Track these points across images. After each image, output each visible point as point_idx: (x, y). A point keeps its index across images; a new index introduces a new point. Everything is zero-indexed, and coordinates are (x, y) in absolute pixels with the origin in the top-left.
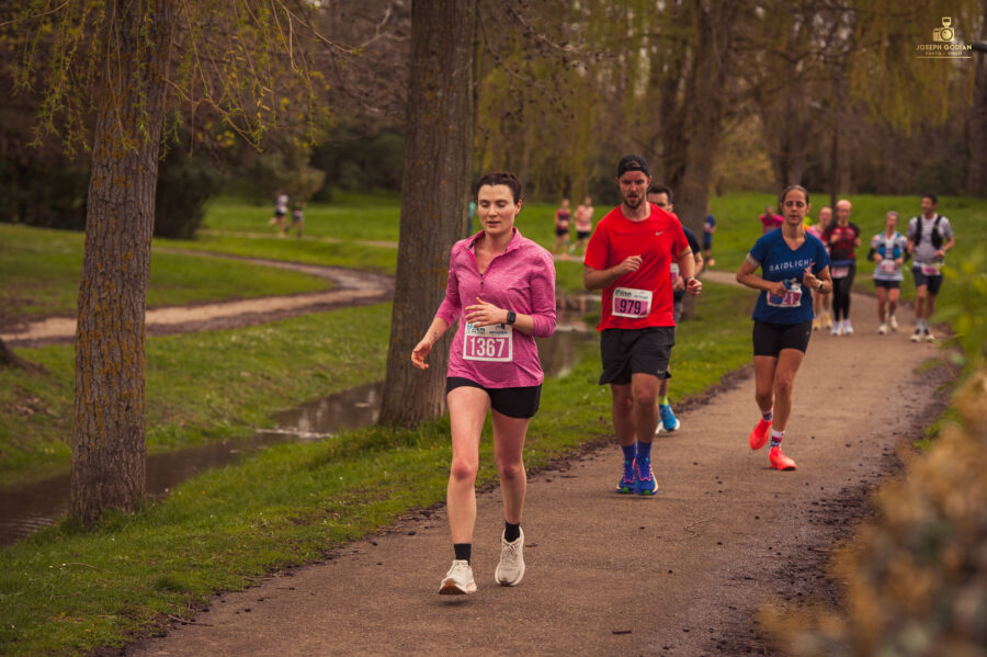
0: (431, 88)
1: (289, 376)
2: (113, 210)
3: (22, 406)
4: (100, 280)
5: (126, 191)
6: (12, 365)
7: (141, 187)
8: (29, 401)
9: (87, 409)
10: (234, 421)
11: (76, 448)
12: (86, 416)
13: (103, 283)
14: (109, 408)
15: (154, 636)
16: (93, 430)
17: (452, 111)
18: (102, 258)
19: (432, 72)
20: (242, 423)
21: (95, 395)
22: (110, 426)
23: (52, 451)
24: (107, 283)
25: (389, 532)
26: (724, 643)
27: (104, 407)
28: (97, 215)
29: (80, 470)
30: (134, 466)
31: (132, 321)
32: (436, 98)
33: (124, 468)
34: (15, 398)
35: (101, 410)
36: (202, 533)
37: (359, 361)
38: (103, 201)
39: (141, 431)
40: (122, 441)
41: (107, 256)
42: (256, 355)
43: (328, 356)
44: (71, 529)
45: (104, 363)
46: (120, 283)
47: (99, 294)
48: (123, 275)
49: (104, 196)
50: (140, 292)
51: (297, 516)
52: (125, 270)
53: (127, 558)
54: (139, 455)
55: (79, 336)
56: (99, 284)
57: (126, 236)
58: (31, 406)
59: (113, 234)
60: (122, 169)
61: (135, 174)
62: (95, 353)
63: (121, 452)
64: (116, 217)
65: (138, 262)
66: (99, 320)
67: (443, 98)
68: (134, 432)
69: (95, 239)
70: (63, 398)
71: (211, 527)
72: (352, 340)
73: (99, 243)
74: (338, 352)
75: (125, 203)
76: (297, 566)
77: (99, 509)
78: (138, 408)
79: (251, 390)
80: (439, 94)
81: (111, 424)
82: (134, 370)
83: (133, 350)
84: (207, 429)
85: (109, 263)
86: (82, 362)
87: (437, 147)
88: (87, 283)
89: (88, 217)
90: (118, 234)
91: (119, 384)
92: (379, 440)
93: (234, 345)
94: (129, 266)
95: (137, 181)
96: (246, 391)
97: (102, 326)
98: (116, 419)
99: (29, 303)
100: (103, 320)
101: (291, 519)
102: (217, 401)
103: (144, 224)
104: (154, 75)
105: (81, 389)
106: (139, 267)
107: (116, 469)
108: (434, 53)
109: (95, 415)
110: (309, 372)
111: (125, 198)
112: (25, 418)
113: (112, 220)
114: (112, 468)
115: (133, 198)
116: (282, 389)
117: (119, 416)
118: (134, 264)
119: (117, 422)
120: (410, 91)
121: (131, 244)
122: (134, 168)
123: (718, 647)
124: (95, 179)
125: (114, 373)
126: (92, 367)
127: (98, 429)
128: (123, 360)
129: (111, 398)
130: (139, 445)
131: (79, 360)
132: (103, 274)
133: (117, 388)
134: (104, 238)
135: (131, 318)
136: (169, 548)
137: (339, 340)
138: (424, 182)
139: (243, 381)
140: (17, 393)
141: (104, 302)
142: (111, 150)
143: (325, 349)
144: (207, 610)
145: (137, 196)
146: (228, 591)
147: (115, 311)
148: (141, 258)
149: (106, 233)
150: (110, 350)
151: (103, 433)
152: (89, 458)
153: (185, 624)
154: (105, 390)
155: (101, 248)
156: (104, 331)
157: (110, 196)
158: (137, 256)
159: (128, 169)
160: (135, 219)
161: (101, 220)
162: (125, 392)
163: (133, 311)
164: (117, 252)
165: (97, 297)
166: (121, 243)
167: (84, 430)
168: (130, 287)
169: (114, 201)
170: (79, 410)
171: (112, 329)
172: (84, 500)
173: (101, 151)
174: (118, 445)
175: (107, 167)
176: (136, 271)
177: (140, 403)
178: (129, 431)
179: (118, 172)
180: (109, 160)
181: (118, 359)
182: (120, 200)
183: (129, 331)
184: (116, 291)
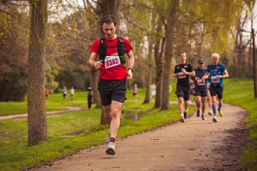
1: (65, 125)
2: (35, 62)
4: (33, 81)
7: (42, 56)
9: (31, 115)
10: (54, 135)
11: (29, 126)
12: (31, 117)
13: (34, 82)
15: (69, 155)
16: (33, 121)
18: (33, 75)
20: (56, 135)
21: (33, 111)
23: (8, 143)
24: (35, 81)
26: (216, 150)
27: (36, 114)
28: (31, 63)
29: (31, 132)
30: (45, 130)
31: (42, 91)
33: (42, 130)
35: (35, 115)
38: (32, 60)
39: (46, 121)
41: (34, 74)
42: (56, 120)
43: (74, 121)
45: (35, 103)
46: (38, 81)
47: (33, 84)
48: (39, 79)
49: (33, 58)
52: (39, 78)
54: (46, 127)
57: (39, 69)
59: (36, 68)
61: (41, 52)
62: (33, 100)
63: (41, 126)
64: (36, 64)
65: (43, 75)
66: (33, 91)
68: (44, 121)
69: (31, 70)
74: (76, 120)
76: (97, 145)
79: (56, 128)
81: (38, 119)
82: (43, 104)
83: (43, 99)
86: (29, 103)
88: (29, 82)
90: (37, 68)
91: (40, 108)
92: (102, 128)
93: (49, 119)
94: (40, 77)
95: (41, 54)
97: (34, 93)
98: (39, 117)
100: (35, 91)
103: (44, 65)
105: (29, 110)
106: (43, 77)
107: (40, 131)
109: (34, 117)
110: (70, 124)
111: (38, 59)
113: (35, 65)
115: (40, 59)
116: (64, 128)
117: (40, 117)
118: (42, 76)
121: (41, 70)
122: (40, 50)
124: (30, 54)
125: (38, 105)
126: (32, 104)
127: (35, 120)
128: (40, 102)
129: (38, 112)
130: (46, 124)
132: (34, 79)
133: (39, 109)
134: (33, 70)
135: (42, 90)
139: (53, 126)
141: (34, 87)
142: (34, 46)
144: (79, 152)
145: (41, 58)
146: (82, 149)
147: (37, 89)
148: (43, 74)
149: (34, 68)
150: (37, 99)
151: (36, 121)
152: (33, 128)
153: (75, 153)
154: (36, 110)
155: (32, 72)
156: (35, 94)
157: (34, 58)
158: (42, 74)
159: (38, 51)
160: (41, 64)
161: (32, 65)
162: (41, 110)
163: (42, 89)
164: (37, 73)
165: (32, 85)
166: (38, 71)
167: (31, 121)
168: (41, 82)
169: (35, 59)
170: (29, 116)
171: (37, 94)
172: (32, 140)
173: (31, 47)
174: (40, 124)
175: (33, 50)
176: (42, 78)
177: (45, 113)
178: (43, 121)
179: (36, 52)
180: (33, 49)
181: (39, 102)
182: (37, 59)
183: (41, 94)
184: (37, 83)
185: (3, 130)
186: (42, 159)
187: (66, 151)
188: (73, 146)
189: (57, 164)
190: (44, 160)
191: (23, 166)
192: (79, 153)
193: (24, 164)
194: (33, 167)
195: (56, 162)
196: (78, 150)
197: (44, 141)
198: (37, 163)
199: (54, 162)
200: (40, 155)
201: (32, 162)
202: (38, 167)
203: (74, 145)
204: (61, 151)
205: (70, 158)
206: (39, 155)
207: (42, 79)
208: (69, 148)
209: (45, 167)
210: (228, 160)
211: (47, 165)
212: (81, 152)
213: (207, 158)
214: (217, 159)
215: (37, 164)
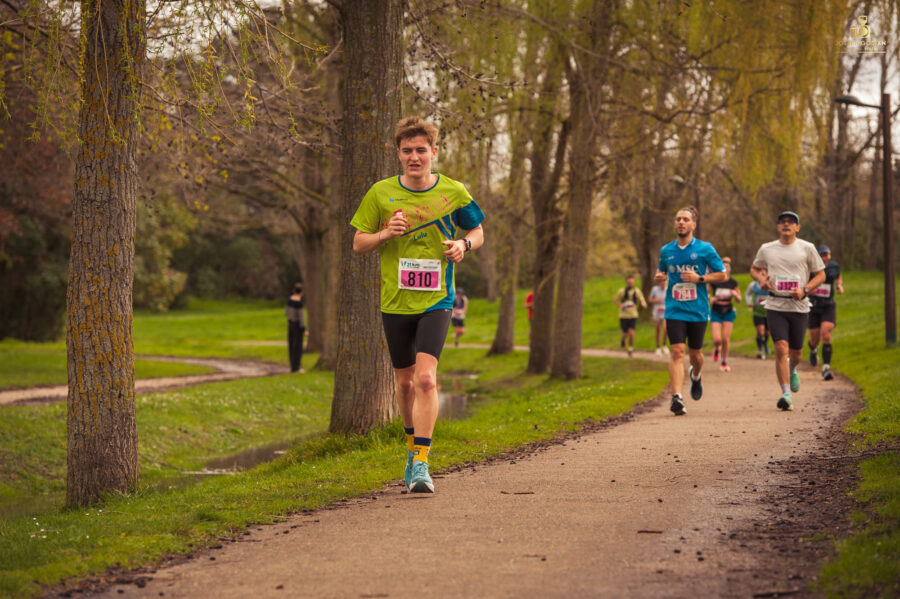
0: (366, 108)
1: (204, 430)
2: (98, 208)
4: (88, 275)
5: (110, 189)
7: (124, 186)
9: (81, 398)
10: (163, 465)
11: (72, 436)
12: (81, 405)
13: (92, 278)
14: (102, 397)
15: (211, 548)
16: (87, 419)
17: (387, 130)
18: (89, 254)
19: (365, 93)
20: (170, 466)
21: (89, 384)
22: (104, 414)
24: (96, 277)
26: (734, 535)
27: (97, 395)
28: (83, 213)
29: (77, 458)
30: (128, 452)
31: (120, 313)
32: (372, 117)
33: (119, 453)
35: (95, 398)
37: (267, 419)
38: (87, 199)
39: (132, 418)
40: (116, 427)
41: (95, 252)
43: (237, 415)
45: (96, 354)
46: (108, 276)
47: (88, 288)
48: (111, 269)
49: (89, 194)
50: (127, 285)
52: (112, 264)
54: (131, 441)
56: (88, 278)
57: (111, 232)
59: (99, 230)
60: (105, 168)
61: (118, 172)
62: (87, 345)
63: (115, 437)
64: (101, 214)
65: (124, 257)
66: (89, 313)
67: (378, 116)
68: (127, 419)
69: (82, 236)
72: (256, 402)
73: (87, 239)
74: (245, 411)
75: (109, 201)
78: (129, 396)
79: (171, 442)
80: (374, 113)
81: (105, 412)
82: (124, 359)
83: (122, 341)
85: (97, 258)
86: (74, 354)
87: (374, 164)
88: (76, 279)
89: (74, 216)
90: (104, 230)
91: (111, 373)
92: (333, 446)
94: (116, 260)
95: (119, 180)
97: (92, 318)
98: (110, 407)
100: (94, 313)
103: (128, 220)
105: (74, 380)
106: (124, 261)
107: (112, 454)
108: (367, 75)
109: (89, 404)
110: (222, 428)
111: (109, 196)
113: (98, 218)
114: (108, 454)
115: (117, 196)
116: (200, 441)
117: (112, 404)
118: (120, 258)
119: (110, 410)
120: (346, 113)
121: (117, 238)
122: (116, 167)
123: (731, 538)
124: (79, 180)
125: (106, 363)
126: (84, 357)
127: (93, 417)
128: (113, 350)
129: (103, 386)
130: (132, 432)
131: (71, 352)
132: (91, 268)
133: (109, 377)
134: (91, 235)
135: (119, 310)
137: (244, 402)
139: (162, 434)
141: (93, 295)
142: (93, 151)
143: (232, 408)
144: (248, 534)
145: (120, 194)
146: (259, 524)
147: (104, 304)
148: (126, 253)
149: (92, 230)
150: (101, 341)
151: (98, 420)
152: (85, 445)
153: (234, 541)
154: (98, 380)
155: (88, 244)
156: (94, 324)
157: (95, 194)
158: (123, 250)
159: (110, 168)
160: (119, 215)
161: (87, 218)
162: (117, 380)
163: (121, 304)
164: (103, 247)
165: (86, 291)
166: (107, 239)
167: (79, 418)
168: (117, 280)
169: (99, 199)
170: (73, 400)
171: (102, 321)
172: (82, 486)
173: (83, 153)
174: (112, 431)
175: (91, 167)
176: (122, 265)
177: (131, 391)
178: (122, 418)
179: (102, 172)
180: (92, 161)
181: (109, 350)
182: (105, 198)
183: (118, 322)
184: (104, 284)
186: (112, 560)
187: (199, 533)
188: (227, 514)
189: (164, 580)
190: (118, 564)
191: (44, 586)
192: (246, 538)
193: (45, 580)
194: (80, 591)
195: (162, 573)
196: (243, 526)
197: (123, 492)
198: (93, 574)
199: (154, 572)
200: (105, 546)
201: (76, 572)
202: (96, 592)
203: (232, 509)
204: (182, 532)
205: (213, 559)
206: (100, 543)
207: (122, 270)
208: (210, 519)
209: (121, 592)
210: (776, 573)
211: (129, 582)
212: (253, 537)
213: (702, 567)
214: (735, 571)
215: (95, 578)
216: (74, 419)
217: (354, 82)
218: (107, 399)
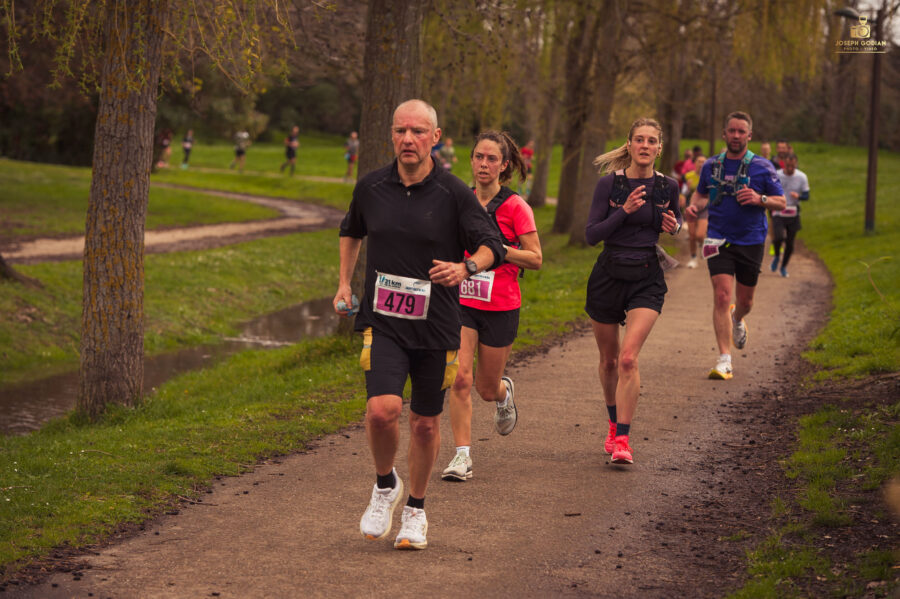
0: (387, 41)
1: (249, 292)
2: (117, 143)
3: (22, 314)
4: (105, 205)
5: (129, 127)
6: (11, 279)
7: (142, 124)
8: (27, 311)
9: (93, 317)
10: (204, 330)
11: (84, 350)
12: (93, 323)
13: (108, 207)
14: (113, 317)
15: (167, 514)
16: (98, 336)
17: (405, 61)
18: (107, 185)
19: (387, 27)
20: (211, 332)
21: (101, 305)
22: (114, 333)
23: (49, 354)
24: (112, 207)
25: (358, 427)
26: (661, 524)
27: (108, 314)
28: (103, 148)
29: (87, 371)
30: (134, 368)
31: (133, 240)
32: (391, 50)
33: (126, 369)
34: (16, 307)
35: (106, 318)
36: (197, 426)
37: (308, 279)
38: (108, 135)
39: (140, 337)
40: (123, 345)
41: (112, 184)
42: (222, 273)
43: (281, 275)
44: (79, 421)
45: (108, 277)
46: (123, 207)
47: (105, 217)
48: (126, 200)
49: (110, 131)
50: (140, 215)
51: (277, 412)
52: (128, 196)
53: (135, 446)
54: (138, 358)
55: (87, 253)
56: (105, 208)
57: (128, 167)
58: (30, 315)
59: (118, 164)
60: (125, 107)
61: (137, 112)
62: (101, 268)
63: (123, 354)
64: (120, 149)
65: (139, 189)
66: (105, 240)
67: (397, 50)
68: (134, 338)
69: (101, 169)
70: (57, 309)
71: (205, 421)
72: (302, 262)
73: (105, 172)
74: (290, 271)
75: (128, 138)
76: (283, 455)
77: (103, 404)
78: (138, 317)
79: (217, 303)
80: (394, 46)
81: (115, 331)
82: (134, 283)
83: (134, 266)
84: (181, 337)
85: (114, 190)
86: (90, 276)
87: (391, 93)
88: (94, 208)
89: (96, 150)
90: (121, 165)
91: (122, 296)
92: (338, 347)
93: (200, 264)
94: (131, 193)
95: (138, 119)
96: (212, 305)
97: (107, 244)
98: (119, 326)
99: (20, 226)
100: (108, 239)
101: (272, 414)
102: (189, 313)
103: (144, 157)
104: (154, 26)
105: (88, 299)
106: (139, 194)
107: (119, 370)
108: (389, 11)
109: (100, 322)
110: (266, 289)
111: (128, 133)
112: (24, 325)
113: (117, 152)
114: (115, 370)
115: (134, 133)
116: (243, 303)
117: (121, 324)
118: (135, 191)
119: (119, 329)
120: (368, 44)
121: (133, 173)
122: (136, 106)
123: (657, 528)
124: (102, 117)
125: (120, 289)
126: (98, 280)
127: (103, 334)
128: (125, 274)
129: (114, 307)
130: (138, 349)
131: (87, 274)
132: (108, 199)
133: (119, 299)
134: (109, 168)
135: (132, 238)
136: (171, 439)
137: (291, 261)
138: (379, 123)
139: (209, 295)
140: (17, 303)
141: (109, 224)
143: (279, 269)
144: (211, 492)
145: (138, 132)
146: (226, 475)
147: (118, 232)
148: (141, 186)
149: (111, 164)
150: (114, 266)
151: (108, 338)
152: (95, 360)
153: (193, 503)
154: (109, 300)
155: (106, 176)
156: (109, 249)
157: (115, 131)
158: (138, 184)
159: (130, 108)
160: (136, 151)
161: (107, 153)
162: (127, 302)
163: (134, 232)
164: (120, 180)
165: (103, 219)
166: (124, 173)
167: (91, 335)
168: (132, 211)
169: (118, 135)
170: (87, 318)
171: (116, 248)
172: (90, 396)
173: (107, 92)
174: (120, 349)
175: (112, 105)
176: (136, 198)
177: (140, 312)
178: (130, 337)
179: (122, 111)
180: (114, 100)
181: (121, 274)
182: (124, 135)
183: (131, 249)
184: (120, 214)
185: (39, 310)
186: (62, 536)
187: (163, 490)
188: (197, 464)
189: (102, 568)
192: (206, 499)
196: (209, 480)
197: (127, 404)
198: (37, 557)
199: (98, 554)
201: (21, 554)
202: (32, 584)
204: (145, 492)
206: (60, 510)
207: (137, 202)
208: (178, 473)
209: (55, 585)
211: (67, 570)
212: (213, 497)
216: (87, 335)
217: (377, 16)
218: (116, 319)
